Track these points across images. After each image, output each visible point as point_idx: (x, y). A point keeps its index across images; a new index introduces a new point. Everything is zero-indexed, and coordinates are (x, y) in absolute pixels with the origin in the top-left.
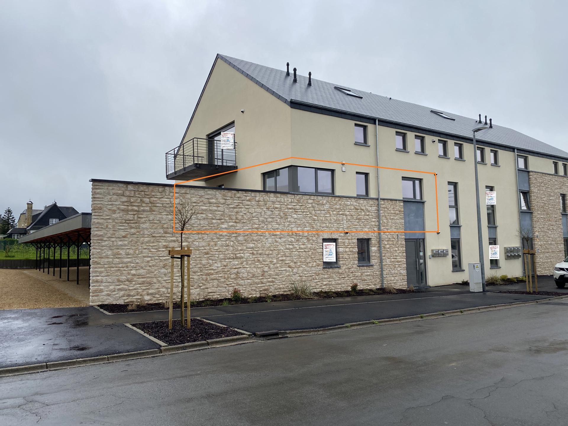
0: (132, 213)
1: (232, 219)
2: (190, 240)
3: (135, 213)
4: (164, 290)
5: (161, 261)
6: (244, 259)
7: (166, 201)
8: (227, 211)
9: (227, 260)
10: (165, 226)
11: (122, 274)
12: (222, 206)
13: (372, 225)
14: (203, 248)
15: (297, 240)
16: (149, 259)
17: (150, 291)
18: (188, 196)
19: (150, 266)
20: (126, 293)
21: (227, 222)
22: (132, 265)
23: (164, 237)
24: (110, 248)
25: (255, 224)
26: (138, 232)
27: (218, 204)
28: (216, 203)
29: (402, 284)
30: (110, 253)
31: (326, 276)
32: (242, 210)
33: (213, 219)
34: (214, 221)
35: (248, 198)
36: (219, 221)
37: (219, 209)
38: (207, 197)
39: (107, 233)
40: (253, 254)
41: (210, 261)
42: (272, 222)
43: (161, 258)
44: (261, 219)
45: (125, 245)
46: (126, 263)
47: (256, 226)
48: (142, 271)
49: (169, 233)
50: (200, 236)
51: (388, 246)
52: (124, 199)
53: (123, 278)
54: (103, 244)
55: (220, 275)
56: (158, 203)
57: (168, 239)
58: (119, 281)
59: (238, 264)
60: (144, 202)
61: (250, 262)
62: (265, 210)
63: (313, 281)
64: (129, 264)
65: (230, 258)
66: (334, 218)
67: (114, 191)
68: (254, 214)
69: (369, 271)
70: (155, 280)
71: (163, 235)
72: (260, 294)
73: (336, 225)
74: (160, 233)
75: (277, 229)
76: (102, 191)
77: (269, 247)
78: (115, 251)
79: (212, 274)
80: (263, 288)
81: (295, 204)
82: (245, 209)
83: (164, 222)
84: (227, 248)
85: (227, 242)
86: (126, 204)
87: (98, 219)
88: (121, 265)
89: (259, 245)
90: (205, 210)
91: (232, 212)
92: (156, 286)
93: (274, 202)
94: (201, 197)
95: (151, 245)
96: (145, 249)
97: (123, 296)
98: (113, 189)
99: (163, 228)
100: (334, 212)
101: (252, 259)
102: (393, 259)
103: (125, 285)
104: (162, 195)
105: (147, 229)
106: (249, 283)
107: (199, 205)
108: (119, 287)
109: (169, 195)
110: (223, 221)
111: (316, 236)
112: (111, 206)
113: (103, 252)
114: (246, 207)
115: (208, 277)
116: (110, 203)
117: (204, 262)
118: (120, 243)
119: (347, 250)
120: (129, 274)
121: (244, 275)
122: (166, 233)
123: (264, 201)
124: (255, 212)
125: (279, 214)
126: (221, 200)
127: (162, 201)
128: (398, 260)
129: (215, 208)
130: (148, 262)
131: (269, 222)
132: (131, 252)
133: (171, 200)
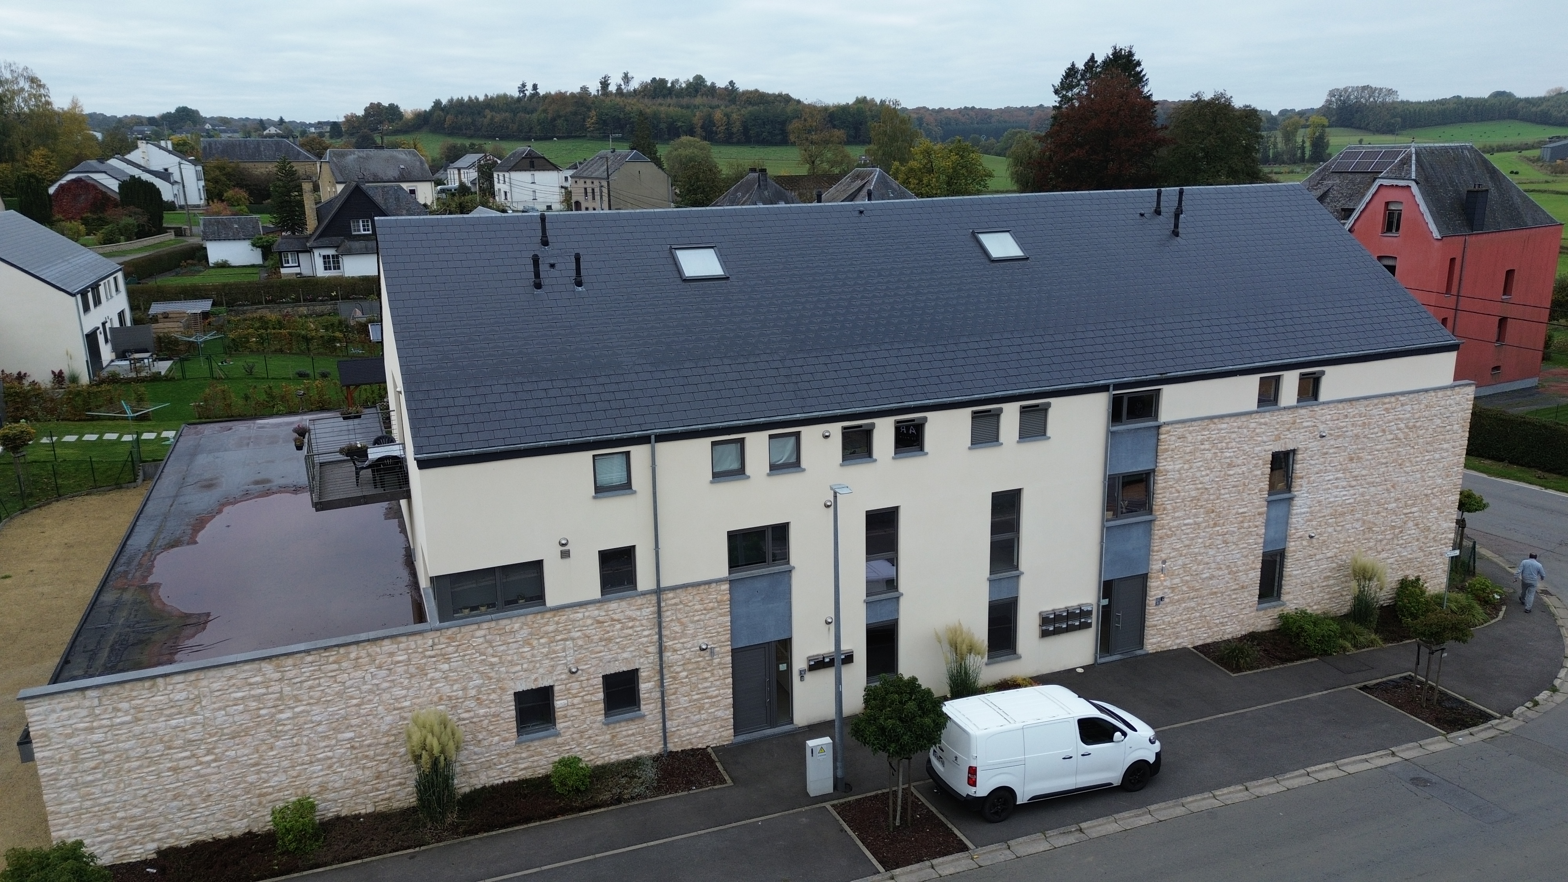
0: (101, 730)
1: (300, 701)
2: (216, 751)
3: (106, 729)
4: (180, 830)
5: (168, 791)
6: (334, 760)
7: (161, 701)
8: (287, 690)
9: (298, 768)
10: (166, 738)
11: (101, 821)
12: (277, 683)
13: (642, 644)
14: (246, 758)
15: (452, 707)
16: (146, 791)
17: (157, 836)
18: (205, 683)
19: (150, 802)
20: (114, 844)
21: (289, 708)
22: (117, 805)
23: (167, 754)
24: (73, 787)
25: (352, 698)
26: (118, 756)
27: (266, 684)
28: (263, 682)
29: (720, 737)
30: (74, 794)
31: (524, 755)
32: (322, 680)
33: (260, 709)
34: (263, 712)
35: (331, 659)
36: (273, 710)
37: (270, 690)
38: (244, 675)
39: (62, 770)
40: (353, 747)
41: (263, 775)
42: (390, 687)
43: (167, 787)
44: (365, 688)
45: (100, 780)
46: (105, 804)
47: (355, 702)
48: (136, 811)
49: (174, 748)
50: (237, 740)
51: (684, 674)
52: (84, 713)
53: (104, 825)
54: (59, 785)
55: (286, 793)
56: (147, 706)
57: (175, 756)
58: (97, 830)
59: (322, 770)
60: (119, 710)
61: (348, 762)
62: (372, 670)
63: (493, 767)
64: (110, 805)
65: (303, 764)
66: (543, 650)
67: (61, 706)
68: (348, 684)
69: (633, 727)
70: (161, 819)
71: (166, 752)
72: (376, 806)
73: (547, 661)
74: (158, 751)
75: (405, 697)
76: (40, 709)
77: (390, 730)
78: (84, 790)
79: (271, 794)
80: (380, 797)
81: (443, 646)
82: (328, 679)
83: (161, 733)
84: (295, 748)
85: (295, 740)
86: (87, 719)
87: (42, 751)
88: (97, 809)
89: (365, 732)
90: (243, 698)
91: (300, 689)
92: (167, 826)
93: (391, 654)
94: (231, 678)
95: (145, 770)
96: (135, 778)
97: (111, 849)
98: (59, 703)
99: (161, 741)
100: (542, 641)
101: (353, 756)
102: (698, 694)
103: (109, 834)
104: (151, 692)
105: (132, 749)
106: (348, 794)
107: (228, 692)
108: (100, 839)
109: (166, 689)
110: (281, 708)
111: (499, 691)
112: (61, 729)
113: (62, 795)
114: (330, 674)
115: (262, 799)
116: (59, 724)
117: (251, 778)
118: (90, 778)
119: (576, 701)
120: (114, 818)
121: (337, 785)
122: (170, 748)
123: (369, 655)
124: (350, 679)
125: (406, 672)
126: (272, 675)
127: (153, 702)
128: (710, 694)
129: (263, 691)
130: (145, 796)
131: (384, 690)
132: (111, 787)
133: (171, 696)
